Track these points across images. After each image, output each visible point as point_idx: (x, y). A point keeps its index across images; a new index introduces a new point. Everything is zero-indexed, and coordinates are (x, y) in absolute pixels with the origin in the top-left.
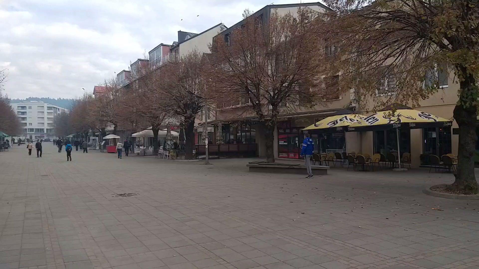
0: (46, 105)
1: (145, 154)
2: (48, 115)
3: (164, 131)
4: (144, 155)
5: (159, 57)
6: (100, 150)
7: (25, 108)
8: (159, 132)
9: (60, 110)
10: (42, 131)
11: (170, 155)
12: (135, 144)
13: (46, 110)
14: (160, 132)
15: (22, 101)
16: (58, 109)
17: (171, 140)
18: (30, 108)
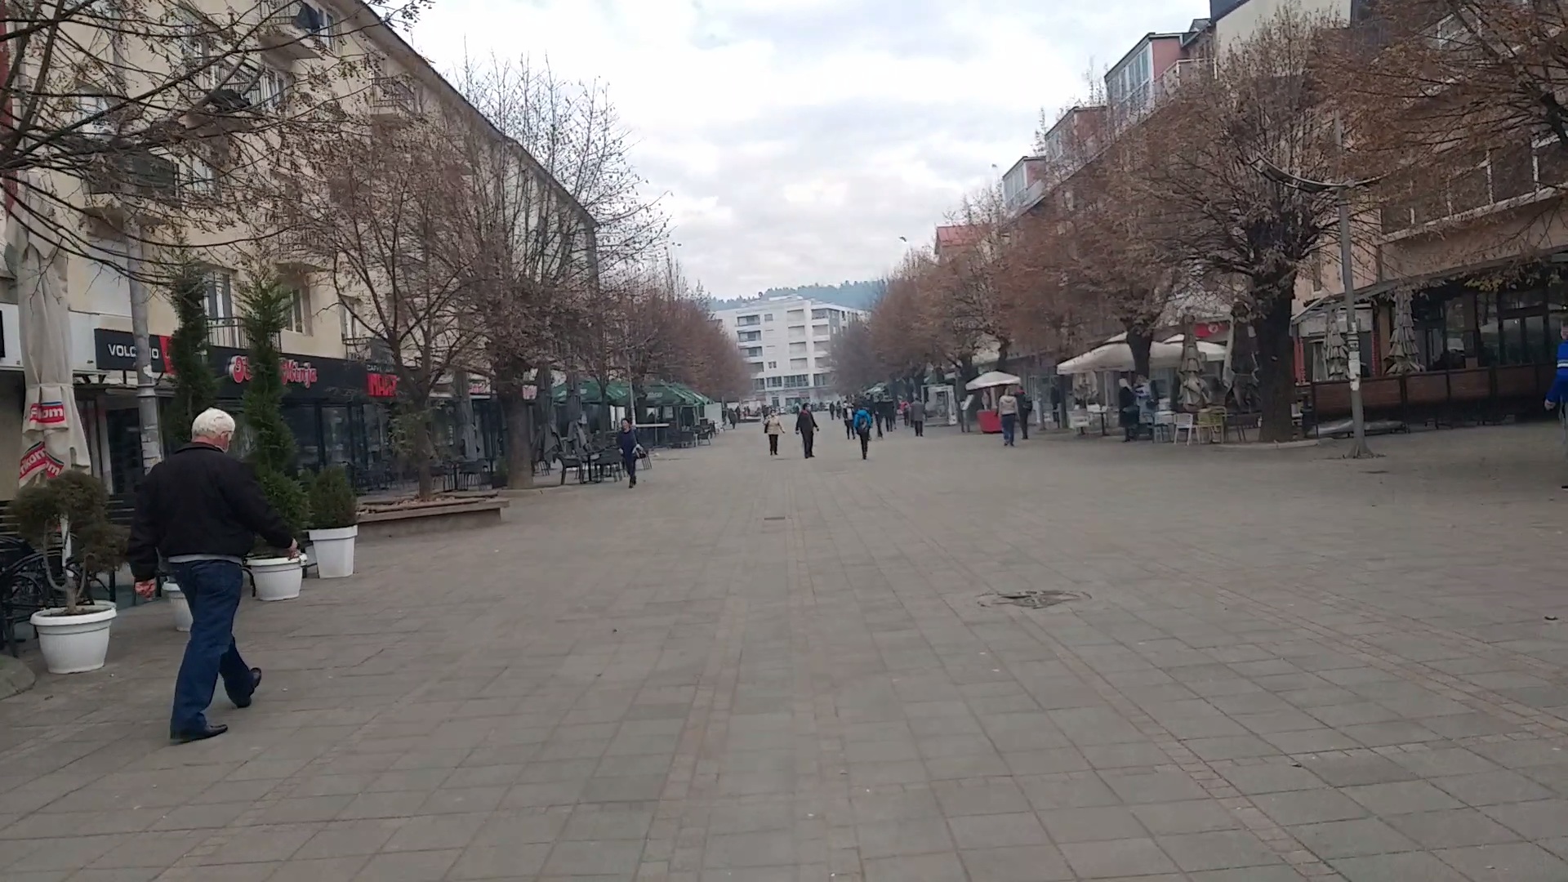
0: (808, 307)
1: (1107, 431)
2: (815, 334)
3: (1172, 345)
4: (1105, 434)
5: (1143, 83)
6: (960, 428)
7: (756, 321)
8: (1152, 350)
9: (846, 313)
10: (803, 382)
11: (1196, 426)
12: (1070, 400)
13: (809, 321)
14: (1157, 348)
15: (748, 302)
16: (841, 314)
17: (1199, 373)
18: (769, 318)
